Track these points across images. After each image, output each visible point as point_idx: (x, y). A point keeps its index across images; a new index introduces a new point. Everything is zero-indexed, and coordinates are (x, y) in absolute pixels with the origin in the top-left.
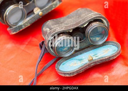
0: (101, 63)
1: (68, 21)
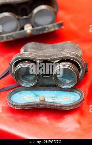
0: (52, 108)
1: (48, 50)
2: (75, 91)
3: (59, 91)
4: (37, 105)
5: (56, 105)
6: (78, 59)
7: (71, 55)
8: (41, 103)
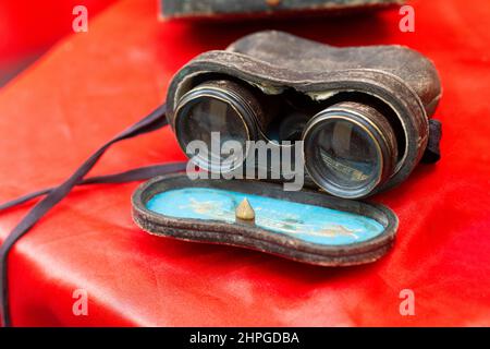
2: (376, 214)
3: (321, 208)
4: (223, 231)
5: (284, 242)
6: (398, 97)
7: (376, 81)
8: (237, 227)
